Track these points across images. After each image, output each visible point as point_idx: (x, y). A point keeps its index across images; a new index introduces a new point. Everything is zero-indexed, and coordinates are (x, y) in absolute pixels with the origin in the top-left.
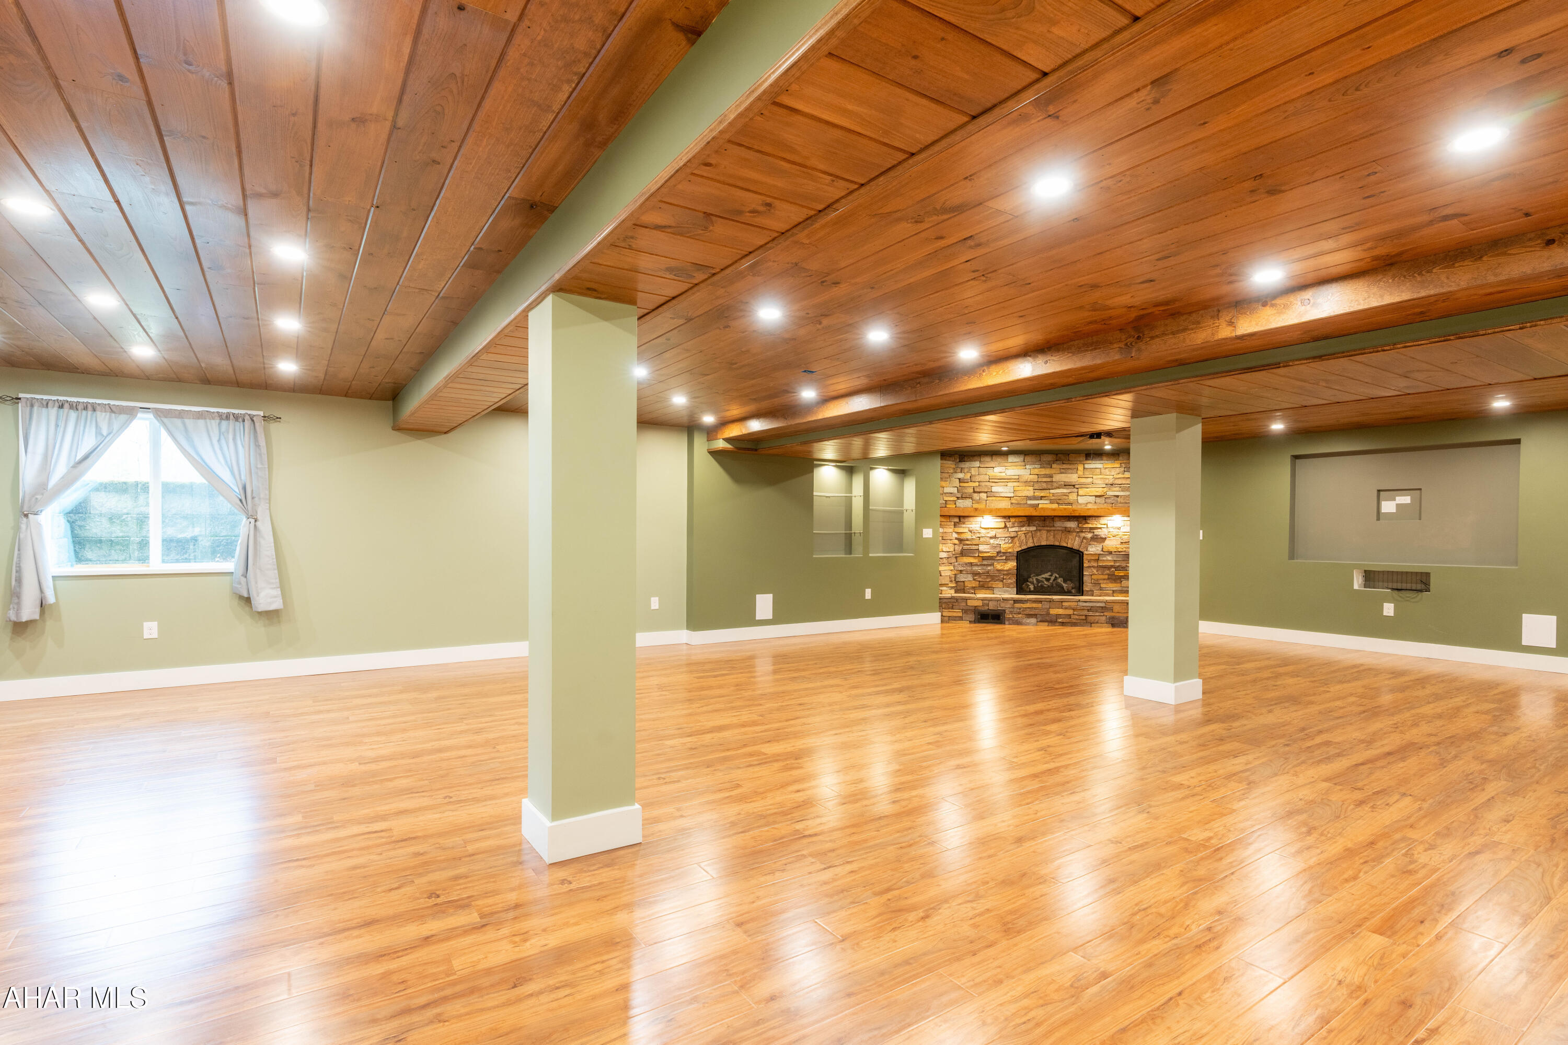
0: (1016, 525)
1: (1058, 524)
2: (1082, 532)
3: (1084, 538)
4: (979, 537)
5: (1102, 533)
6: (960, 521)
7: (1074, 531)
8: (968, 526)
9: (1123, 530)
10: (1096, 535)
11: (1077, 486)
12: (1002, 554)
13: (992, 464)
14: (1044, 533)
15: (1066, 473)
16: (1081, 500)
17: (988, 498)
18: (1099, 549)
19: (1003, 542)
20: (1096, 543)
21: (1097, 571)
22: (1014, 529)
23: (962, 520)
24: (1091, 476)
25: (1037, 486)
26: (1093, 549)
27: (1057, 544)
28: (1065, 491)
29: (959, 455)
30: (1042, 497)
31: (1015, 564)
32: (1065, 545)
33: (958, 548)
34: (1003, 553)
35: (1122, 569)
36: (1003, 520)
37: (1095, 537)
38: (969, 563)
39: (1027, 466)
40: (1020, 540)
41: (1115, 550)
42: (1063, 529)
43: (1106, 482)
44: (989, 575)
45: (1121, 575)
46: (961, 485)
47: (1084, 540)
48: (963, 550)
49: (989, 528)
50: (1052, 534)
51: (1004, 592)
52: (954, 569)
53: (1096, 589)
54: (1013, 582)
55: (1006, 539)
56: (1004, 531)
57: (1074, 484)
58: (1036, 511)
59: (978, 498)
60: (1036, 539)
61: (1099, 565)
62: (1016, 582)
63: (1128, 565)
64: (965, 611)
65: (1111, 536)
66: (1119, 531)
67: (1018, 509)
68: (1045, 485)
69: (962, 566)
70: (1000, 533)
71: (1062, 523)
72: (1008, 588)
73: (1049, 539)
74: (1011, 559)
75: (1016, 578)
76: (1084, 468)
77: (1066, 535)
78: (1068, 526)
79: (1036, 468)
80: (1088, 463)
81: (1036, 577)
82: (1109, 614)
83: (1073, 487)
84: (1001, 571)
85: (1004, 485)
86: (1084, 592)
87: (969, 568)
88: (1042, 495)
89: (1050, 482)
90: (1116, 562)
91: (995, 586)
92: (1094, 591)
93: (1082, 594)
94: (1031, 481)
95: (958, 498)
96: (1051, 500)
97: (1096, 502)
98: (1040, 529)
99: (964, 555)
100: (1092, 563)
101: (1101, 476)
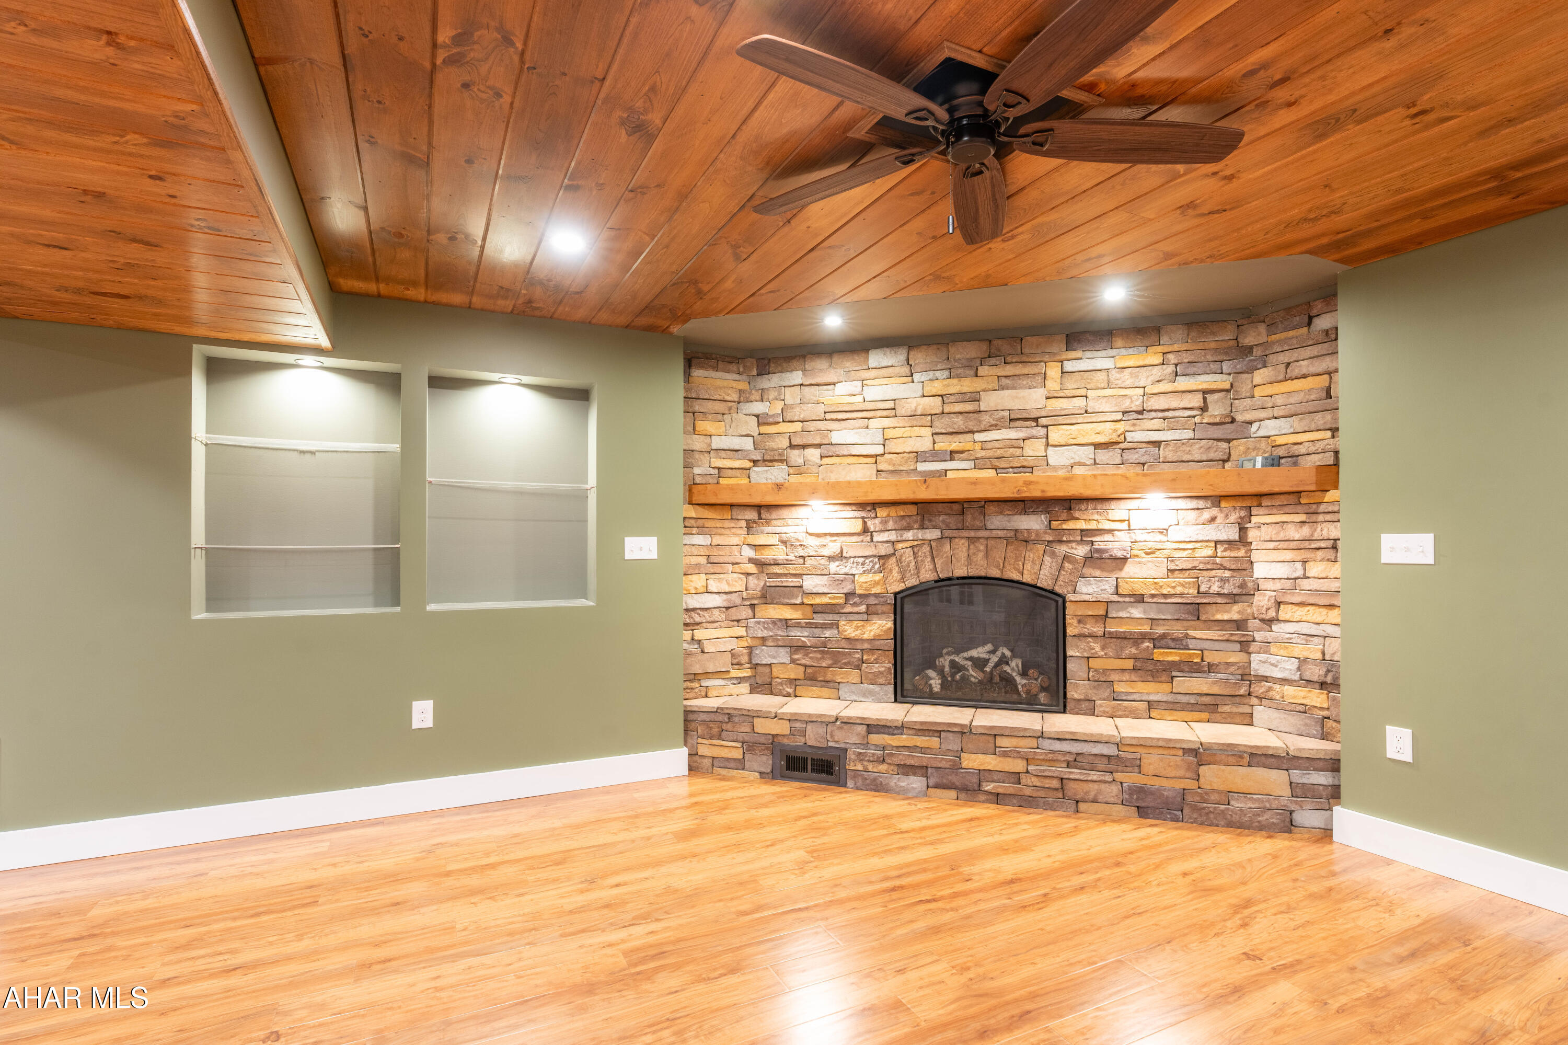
0: (891, 525)
1: (998, 522)
2: (1061, 541)
3: (1066, 558)
4: (804, 557)
5: (1115, 544)
6: (760, 518)
7: (1038, 541)
8: (778, 530)
9: (1175, 534)
10: (1098, 551)
11: (1043, 421)
12: (857, 600)
13: (830, 376)
14: (961, 547)
15: (1014, 388)
16: (1057, 457)
17: (825, 461)
18: (1107, 587)
19: (860, 569)
20: (1098, 573)
21: (1103, 649)
22: (885, 537)
23: (765, 515)
24: (1083, 392)
25: (940, 425)
26: (1089, 589)
27: (995, 573)
28: (1012, 434)
29: (758, 360)
30: (952, 452)
31: (890, 624)
32: (1015, 576)
33: (756, 584)
34: (860, 596)
35: (1172, 644)
36: (860, 512)
37: (1096, 555)
38: (780, 620)
39: (914, 375)
40: (901, 563)
41: (1153, 592)
42: (1009, 535)
43: (1123, 407)
44: (827, 652)
45: (1170, 659)
46: (761, 432)
47: (1067, 565)
48: (765, 588)
49: (825, 535)
50: (982, 548)
51: (862, 699)
52: (745, 634)
53: (1100, 699)
54: (885, 671)
55: (867, 561)
56: (862, 541)
57: (1038, 415)
58: (927, 488)
59: (801, 461)
60: (940, 562)
61: (1110, 633)
62: (892, 672)
63: (1191, 633)
64: (749, 746)
65: (1142, 554)
66: (1164, 539)
67: (897, 485)
68: (961, 422)
69: (765, 628)
70: (852, 546)
71: (1006, 518)
72: (876, 688)
73: (975, 560)
74: (880, 611)
75: (893, 662)
76: (1062, 373)
77: (1018, 550)
78: (1022, 528)
79: (937, 379)
80: (1073, 357)
81: (948, 658)
82: (1130, 778)
83: (1035, 424)
84: (857, 643)
85: (857, 425)
86: (1070, 706)
87: (782, 634)
88: (954, 446)
89: (974, 413)
90: (1158, 625)
91: (842, 678)
92: (1098, 702)
93: (1064, 712)
94: (925, 413)
95: (755, 462)
96: (977, 459)
97: (1097, 461)
98: (951, 535)
99: (768, 602)
100: (1088, 626)
101: (1108, 392)
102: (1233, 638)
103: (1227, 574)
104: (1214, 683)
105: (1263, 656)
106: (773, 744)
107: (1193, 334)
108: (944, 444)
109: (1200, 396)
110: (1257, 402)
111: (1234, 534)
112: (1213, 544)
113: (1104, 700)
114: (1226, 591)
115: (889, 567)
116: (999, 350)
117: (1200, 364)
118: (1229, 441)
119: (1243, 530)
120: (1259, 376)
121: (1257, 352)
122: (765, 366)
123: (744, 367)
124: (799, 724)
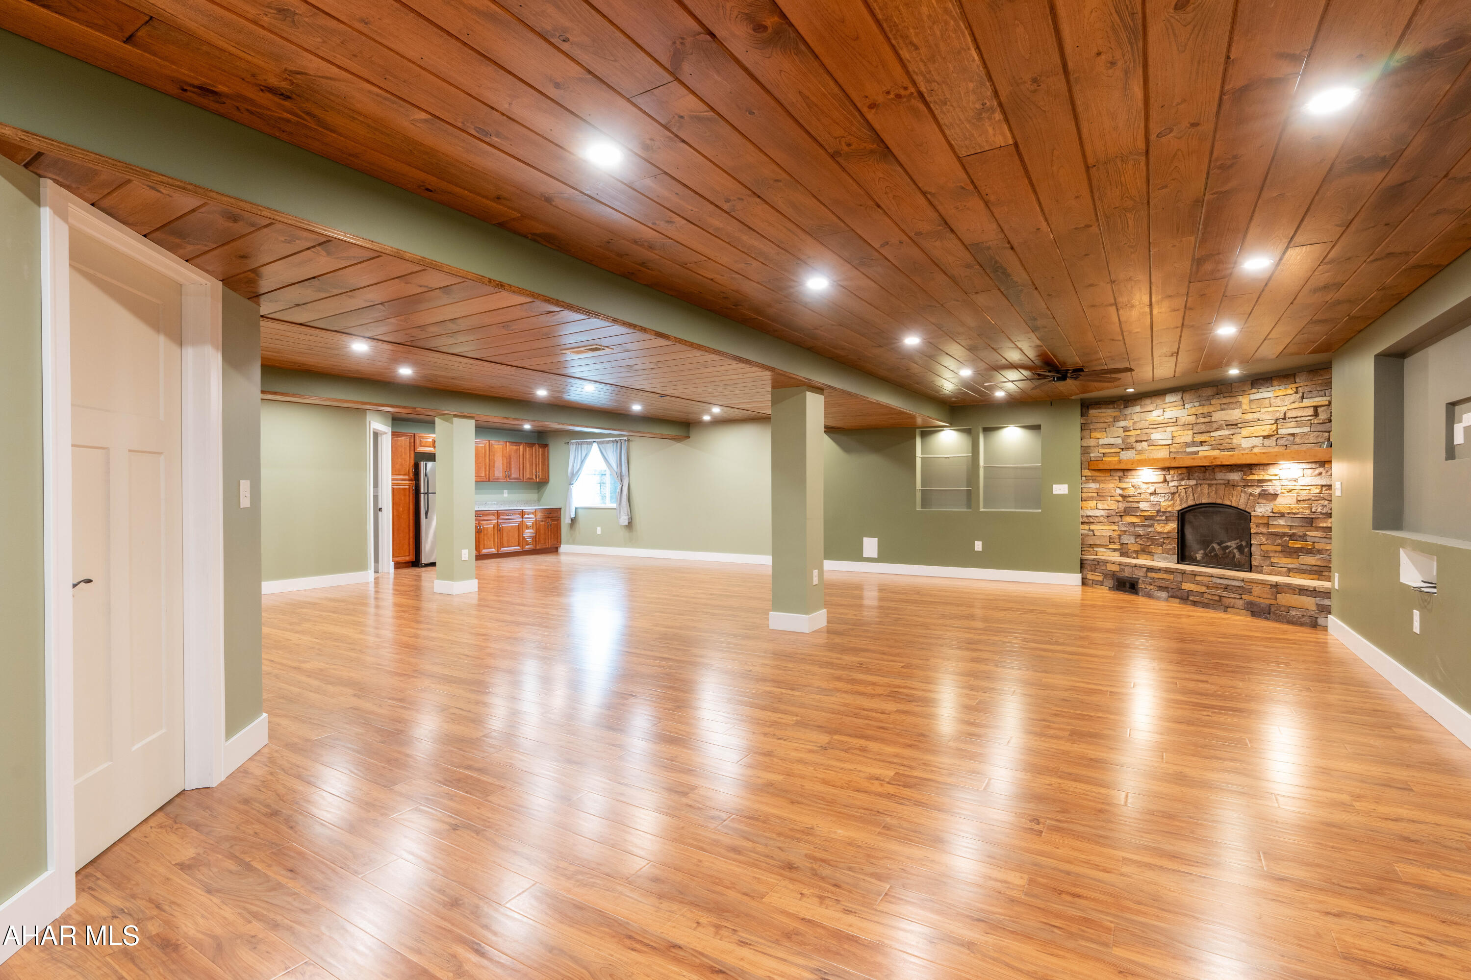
0: (1175, 478)
1: (1221, 476)
2: (1248, 486)
3: (1251, 494)
4: (1140, 493)
5: (1270, 488)
6: (1124, 475)
7: (1238, 485)
8: (1130, 480)
9: (1301, 482)
10: (1265, 490)
11: (1239, 425)
12: (1161, 514)
13: (1151, 407)
14: (1205, 489)
15: (1227, 409)
16: (1245, 443)
17: (1150, 448)
18: (1269, 509)
19: (1163, 499)
20: (1264, 501)
21: (1268, 540)
22: (1173, 484)
23: (1126, 473)
24: (1258, 410)
25: (1196, 429)
26: (1261, 510)
27: (1219, 501)
28: (1226, 432)
30: (1201, 442)
31: (1176, 526)
32: (1228, 503)
33: (1122, 506)
34: (1163, 512)
35: (1299, 539)
36: (1163, 472)
37: (1264, 493)
38: (1131, 523)
39: (1185, 405)
40: (1180, 496)
41: (1289, 512)
42: (1225, 483)
43: (1276, 416)
44: (1150, 539)
45: (1297, 546)
46: (1125, 435)
47: (1251, 497)
48: (1125, 508)
49: (1149, 483)
50: (1214, 489)
51: (1165, 560)
54: (1174, 548)
55: (1166, 495)
56: (1164, 486)
57: (1238, 422)
58: (1191, 460)
59: (1140, 448)
60: (1196, 496)
61: (1270, 532)
62: (1177, 548)
63: (1308, 533)
64: (1105, 575)
65: (1285, 492)
66: (1296, 483)
67: (1177, 459)
68: (1205, 427)
69: (1125, 526)
70: (1158, 488)
71: (1224, 474)
72: (1169, 556)
73: (1211, 495)
74: (1172, 519)
75: (1177, 544)
76: (1250, 400)
77: (1229, 490)
78: (1232, 479)
79: (1195, 407)
80: (1254, 392)
81: (1212, 545)
83: (1236, 427)
84: (1162, 534)
85: (1162, 430)
86: (1253, 568)
87: (1132, 529)
88: (1202, 439)
89: (1210, 422)
90: (1291, 528)
91: (1155, 550)
92: (1267, 567)
93: (1251, 571)
94: (1190, 423)
95: (1122, 449)
96: (1212, 445)
97: (1264, 445)
98: (1201, 483)
99: (1127, 514)
100: (1260, 529)
101: (1270, 409)
103: (1323, 502)
104: (1318, 559)
106: (1113, 575)
109: (1313, 409)
115: (1175, 498)
122: (1125, 405)
124: (1122, 567)
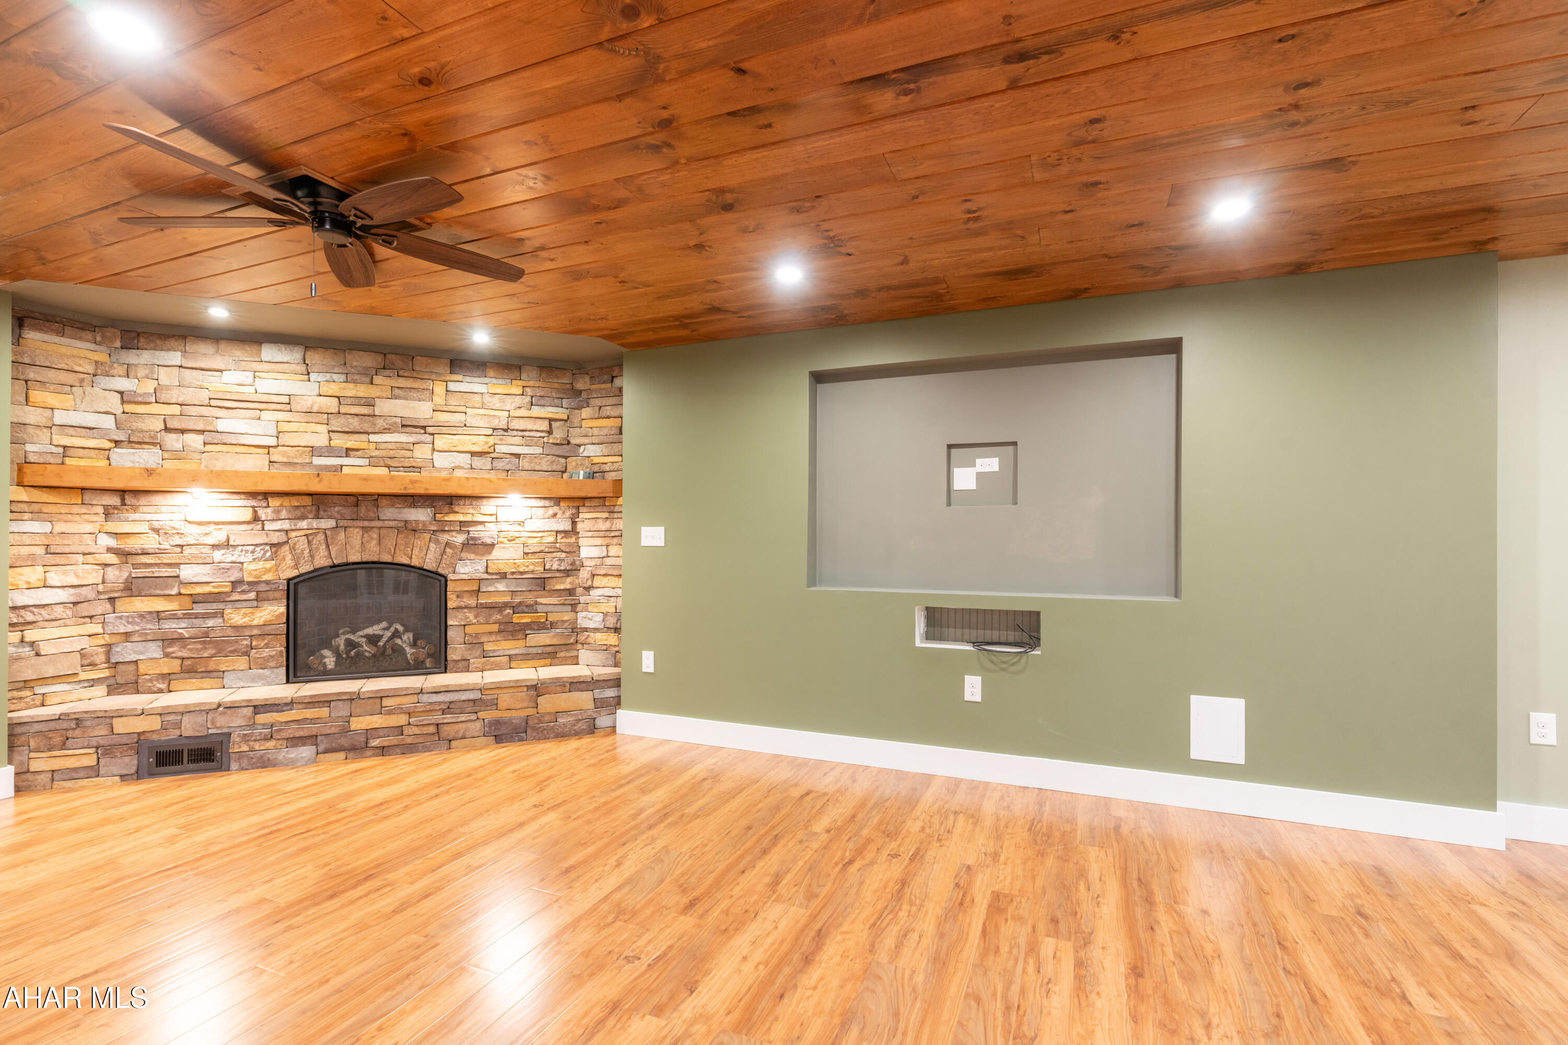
0: (284, 514)
1: (389, 513)
2: (443, 531)
3: (447, 544)
4: (182, 546)
5: (485, 533)
6: (123, 503)
7: (424, 530)
8: (149, 517)
9: (530, 526)
10: (473, 539)
11: (430, 430)
12: (245, 587)
13: (217, 362)
14: (356, 536)
15: (406, 399)
16: (440, 461)
17: (209, 448)
18: (479, 567)
19: (250, 557)
20: (472, 556)
21: (476, 617)
22: (278, 525)
23: (129, 500)
24: (463, 409)
25: (336, 424)
26: (466, 570)
27: (387, 558)
28: (404, 438)
29: (123, 331)
30: (348, 449)
31: (283, 609)
32: (405, 560)
33: (116, 576)
34: (249, 583)
35: (526, 610)
36: (249, 501)
37: (471, 542)
38: (150, 613)
39: (311, 374)
40: (295, 550)
41: (513, 570)
42: (399, 525)
43: (494, 424)
44: (210, 642)
45: (524, 621)
46: (126, 411)
47: (448, 550)
48: (130, 580)
49: (209, 523)
50: (375, 536)
51: (251, 685)
52: (102, 631)
53: (473, 658)
54: (276, 655)
55: (258, 549)
56: (252, 530)
57: (425, 424)
58: (320, 481)
59: (179, 446)
60: (335, 549)
61: (481, 604)
62: (284, 654)
63: (539, 600)
64: (106, 750)
65: (505, 540)
66: (521, 529)
67: (288, 477)
68: (357, 423)
69: (128, 622)
70: (240, 535)
71: (397, 510)
72: (267, 672)
73: (368, 547)
74: (271, 598)
75: (285, 645)
76: (447, 391)
77: (407, 538)
78: (411, 519)
79: (334, 382)
80: (456, 379)
81: (343, 637)
82: (489, 715)
83: (423, 431)
84: (245, 630)
85: (248, 415)
86: (450, 666)
87: (152, 627)
88: (350, 444)
89: (369, 416)
90: (516, 596)
91: (227, 666)
92: (472, 661)
93: (445, 672)
94: (321, 411)
95: (117, 443)
96: (372, 457)
97: (473, 466)
98: (346, 525)
99: (134, 594)
100: (464, 600)
101: (482, 411)
102: (566, 602)
103: (563, 555)
104: (554, 636)
105: (585, 614)
106: (138, 741)
107: (543, 375)
108: (340, 442)
109: (547, 422)
110: (583, 431)
111: (567, 526)
112: (555, 533)
113: (476, 658)
114: (562, 568)
115: (282, 554)
116: (393, 364)
117: (548, 399)
118: (566, 458)
119: (574, 523)
120: (586, 412)
121: (584, 395)
122: (133, 339)
123: (103, 336)
124: (171, 718)
